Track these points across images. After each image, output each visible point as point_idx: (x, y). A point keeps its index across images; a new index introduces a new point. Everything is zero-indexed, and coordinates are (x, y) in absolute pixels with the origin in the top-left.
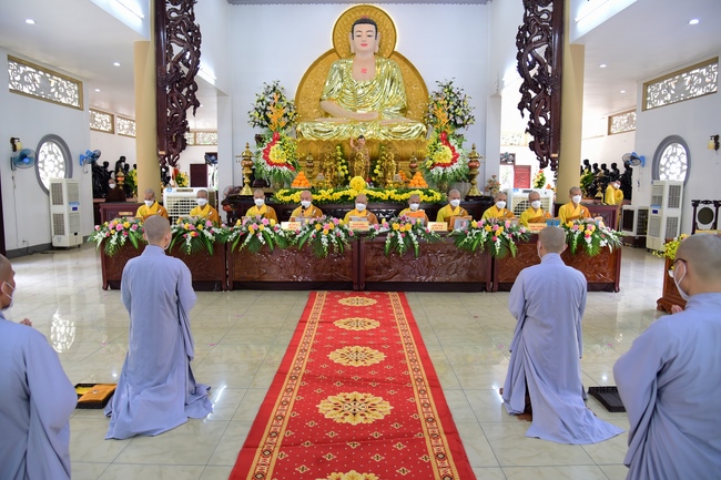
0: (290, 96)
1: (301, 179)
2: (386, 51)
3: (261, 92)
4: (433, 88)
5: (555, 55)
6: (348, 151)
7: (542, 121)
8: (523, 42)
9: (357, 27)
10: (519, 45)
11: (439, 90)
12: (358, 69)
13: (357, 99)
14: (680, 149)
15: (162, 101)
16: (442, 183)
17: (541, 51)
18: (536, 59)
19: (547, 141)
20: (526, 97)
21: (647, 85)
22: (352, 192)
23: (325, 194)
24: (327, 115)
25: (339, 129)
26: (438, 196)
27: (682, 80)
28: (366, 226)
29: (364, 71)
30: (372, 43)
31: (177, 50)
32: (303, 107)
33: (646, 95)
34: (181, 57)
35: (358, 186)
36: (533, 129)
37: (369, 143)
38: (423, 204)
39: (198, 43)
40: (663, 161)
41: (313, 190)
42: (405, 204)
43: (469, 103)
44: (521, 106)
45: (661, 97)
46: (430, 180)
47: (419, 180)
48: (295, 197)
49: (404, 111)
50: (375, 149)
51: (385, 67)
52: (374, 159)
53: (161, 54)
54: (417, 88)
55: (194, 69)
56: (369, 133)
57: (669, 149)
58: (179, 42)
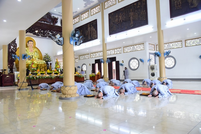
9: (29, 42)
11: (45, 55)
12: (30, 50)
14: (85, 66)
21: (79, 56)
27: (84, 56)
29: (31, 50)
33: (79, 57)
39: (16, 46)
40: (83, 67)
43: (51, 57)
45: (82, 58)
51: (35, 50)
53: (9, 48)
55: (16, 51)
57: (84, 66)
58: (13, 46)
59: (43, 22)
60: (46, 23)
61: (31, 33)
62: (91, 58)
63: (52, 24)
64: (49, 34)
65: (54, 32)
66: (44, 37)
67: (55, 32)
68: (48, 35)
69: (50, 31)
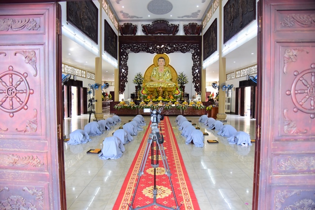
0: (143, 76)
1: (149, 97)
2: (167, 65)
3: (136, 75)
4: (178, 74)
5: (200, 72)
6: (157, 90)
7: (197, 85)
8: (193, 70)
9: (159, 60)
10: (192, 70)
11: (180, 75)
12: (160, 70)
13: (159, 77)
15: (120, 81)
16: (176, 98)
17: (197, 71)
18: (196, 72)
19: (199, 89)
20: (194, 80)
22: (159, 100)
23: (154, 100)
24: (152, 81)
25: (155, 85)
26: (175, 100)
27: (231, 75)
28: (161, 105)
30: (163, 63)
31: (123, 71)
32: (146, 78)
34: (124, 72)
35: (160, 98)
36: (196, 86)
37: (162, 88)
38: (172, 102)
39: (128, 69)
41: (152, 99)
42: (169, 102)
43: (187, 78)
44: (193, 82)
46: (174, 97)
47: (172, 97)
48: (148, 100)
49: (171, 80)
50: (164, 89)
51: (167, 68)
52: (164, 92)
53: (120, 72)
54: (175, 74)
55: (127, 74)
56: (162, 86)
58: (124, 69)
59: (159, 35)
60: (162, 35)
61: (144, 51)
62: (236, 78)
63: (171, 35)
64: (168, 48)
65: (174, 46)
66: (161, 53)
67: (176, 45)
68: (166, 50)
69: (169, 45)
